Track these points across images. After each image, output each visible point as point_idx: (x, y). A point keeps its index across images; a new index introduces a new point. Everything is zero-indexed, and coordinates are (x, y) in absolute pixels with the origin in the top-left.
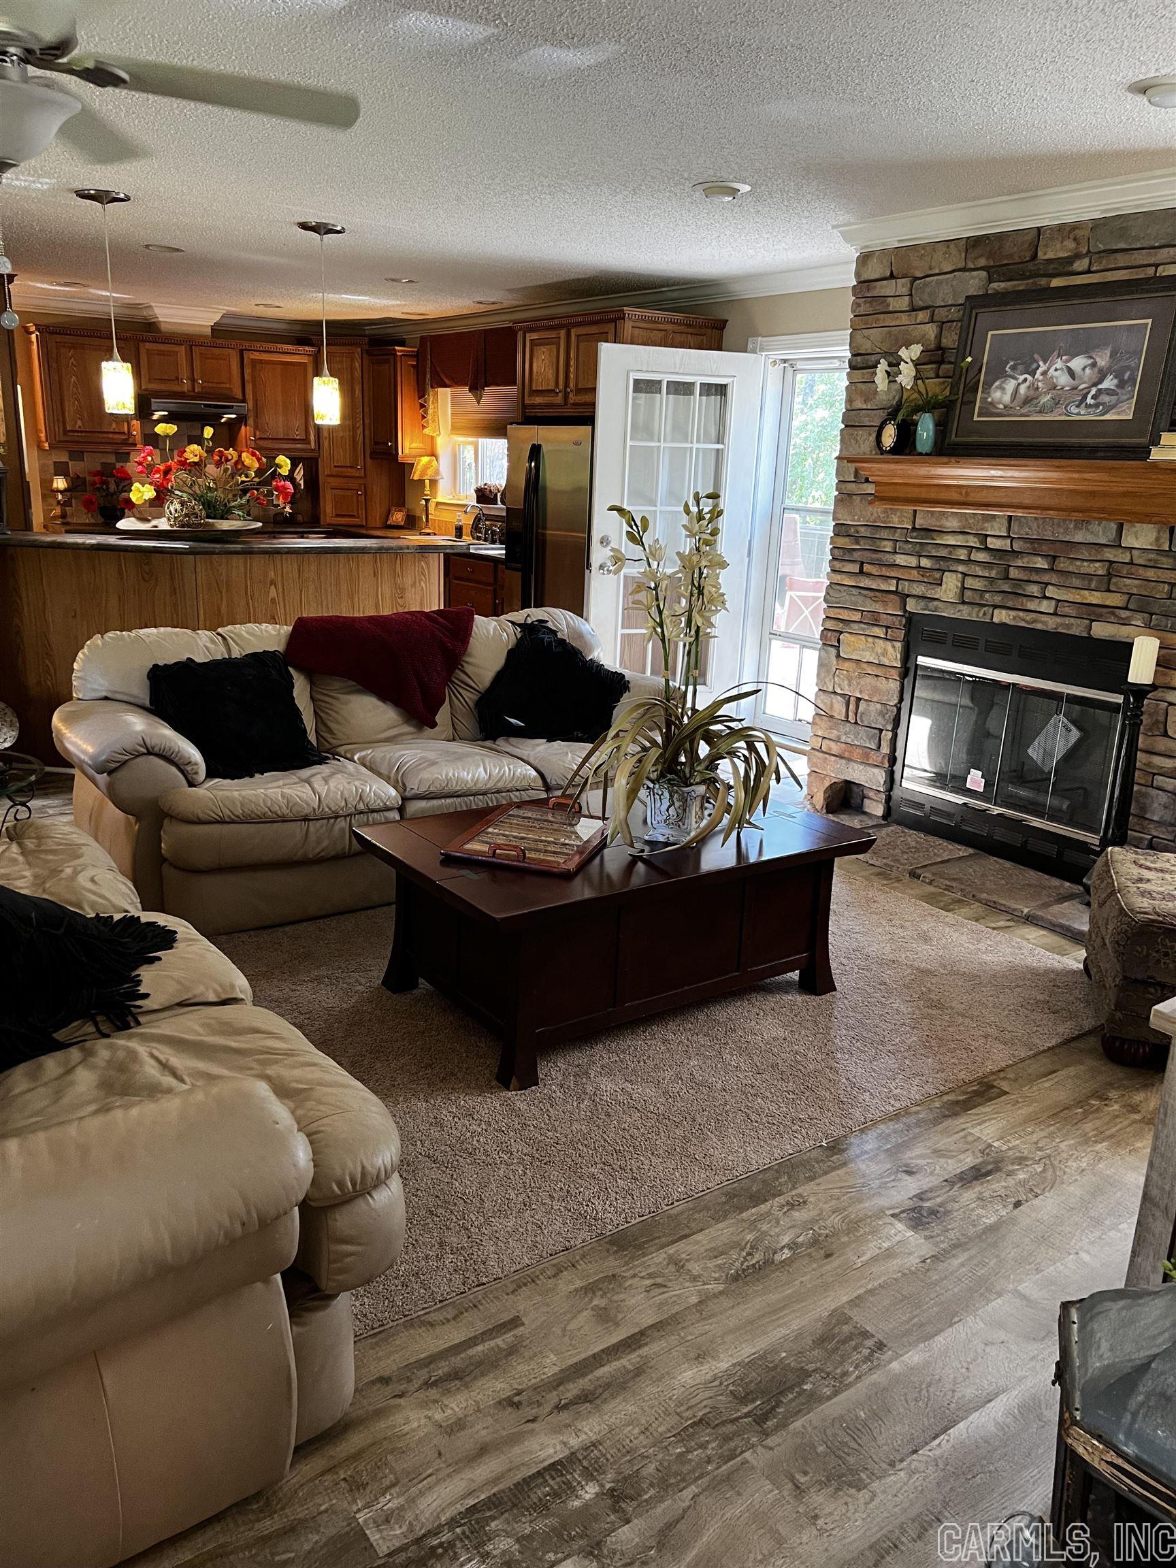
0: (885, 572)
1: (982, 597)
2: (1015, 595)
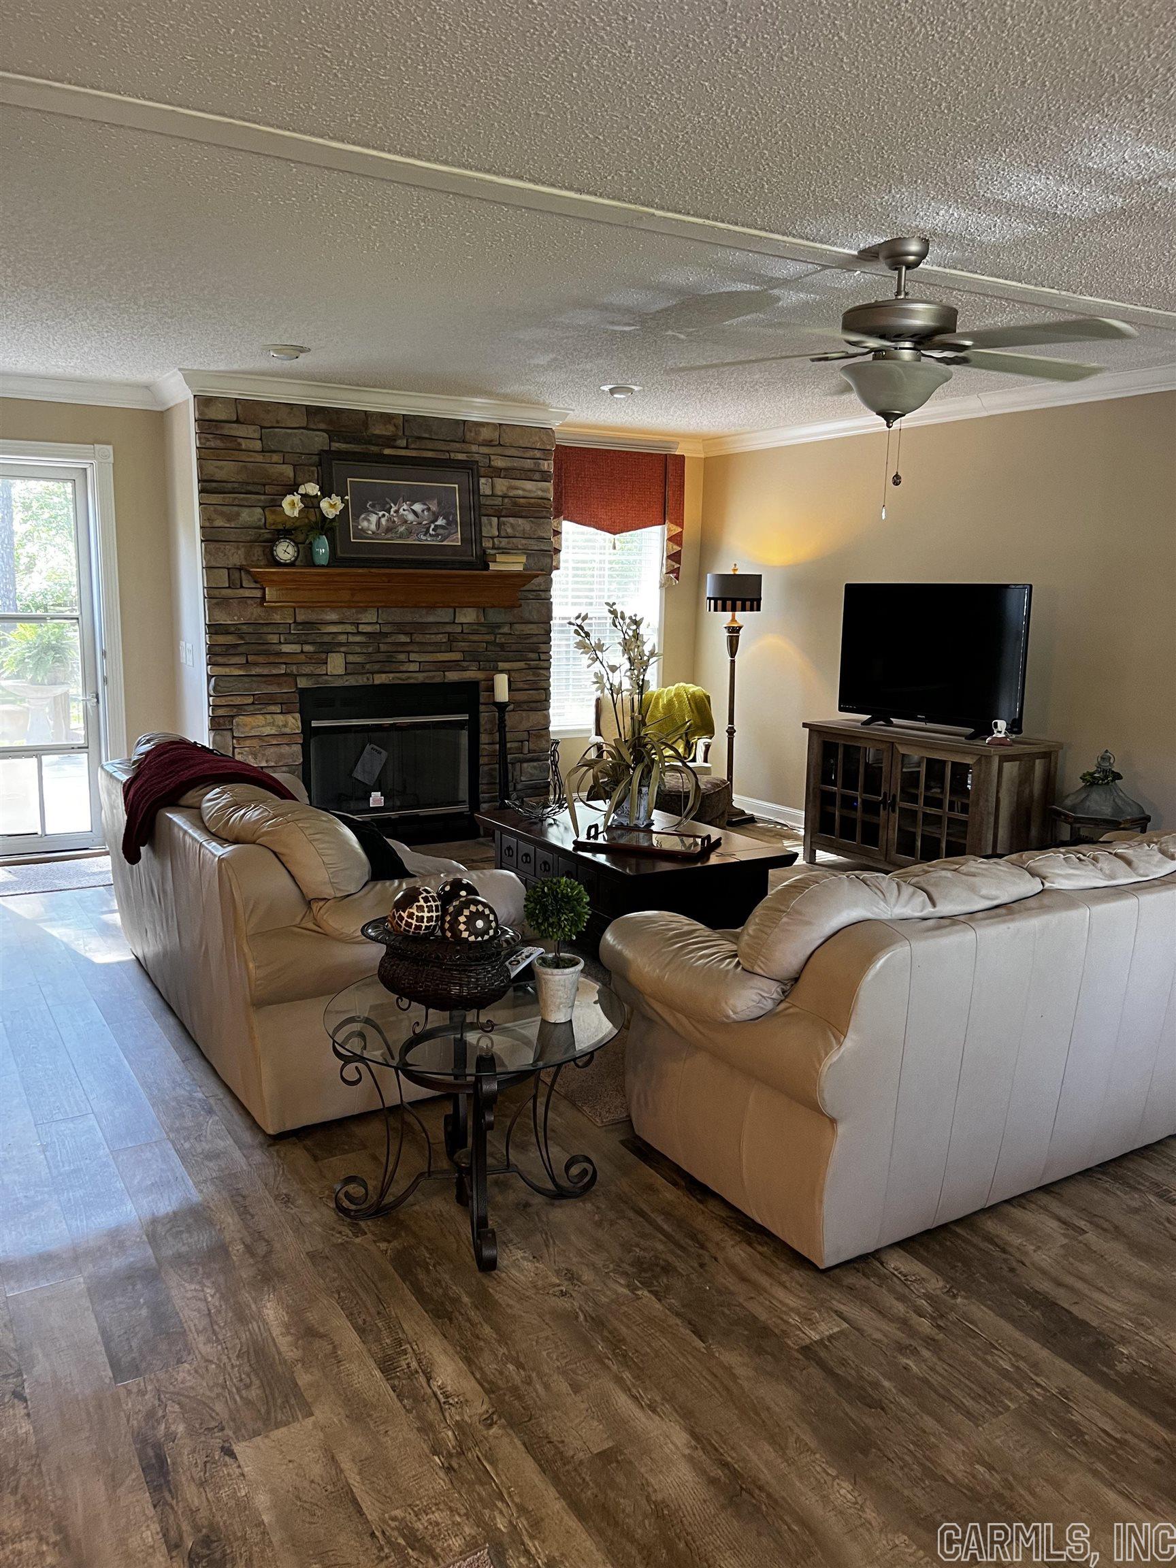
0: (272, 659)
1: (363, 667)
2: (389, 662)
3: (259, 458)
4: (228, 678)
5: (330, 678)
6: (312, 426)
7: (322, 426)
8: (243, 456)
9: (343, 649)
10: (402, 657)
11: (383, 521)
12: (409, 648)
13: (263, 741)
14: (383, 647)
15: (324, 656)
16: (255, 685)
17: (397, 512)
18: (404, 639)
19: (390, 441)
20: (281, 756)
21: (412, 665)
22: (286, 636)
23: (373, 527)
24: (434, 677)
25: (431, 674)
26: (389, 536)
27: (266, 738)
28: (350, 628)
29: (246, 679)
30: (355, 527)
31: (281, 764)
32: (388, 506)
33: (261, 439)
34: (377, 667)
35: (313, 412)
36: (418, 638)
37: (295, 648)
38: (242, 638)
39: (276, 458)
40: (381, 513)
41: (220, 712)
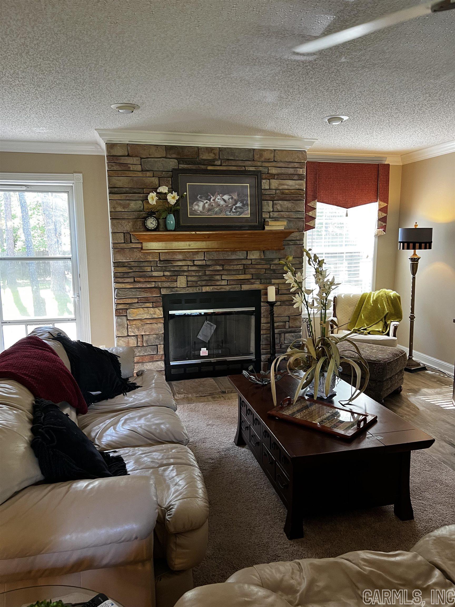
0: (147, 279)
1: (197, 284)
2: (210, 280)
3: (140, 174)
4: (124, 290)
5: (178, 289)
6: (169, 156)
7: (174, 156)
8: (131, 174)
9: (185, 274)
10: (218, 277)
11: (207, 205)
12: (221, 273)
13: (143, 322)
14: (207, 273)
15: (175, 278)
16: (138, 294)
17: (214, 200)
18: (219, 268)
19: (211, 162)
20: (152, 329)
21: (223, 281)
22: (155, 268)
23: (201, 209)
24: (234, 288)
25: (233, 286)
26: (210, 213)
27: (145, 320)
28: (189, 263)
29: (133, 290)
30: (191, 209)
31: (152, 333)
32: (209, 197)
33: (141, 164)
34: (204, 283)
35: (169, 149)
36: (227, 267)
37: (161, 274)
38: (132, 269)
39: (148, 174)
40: (205, 201)
41: (120, 307)
